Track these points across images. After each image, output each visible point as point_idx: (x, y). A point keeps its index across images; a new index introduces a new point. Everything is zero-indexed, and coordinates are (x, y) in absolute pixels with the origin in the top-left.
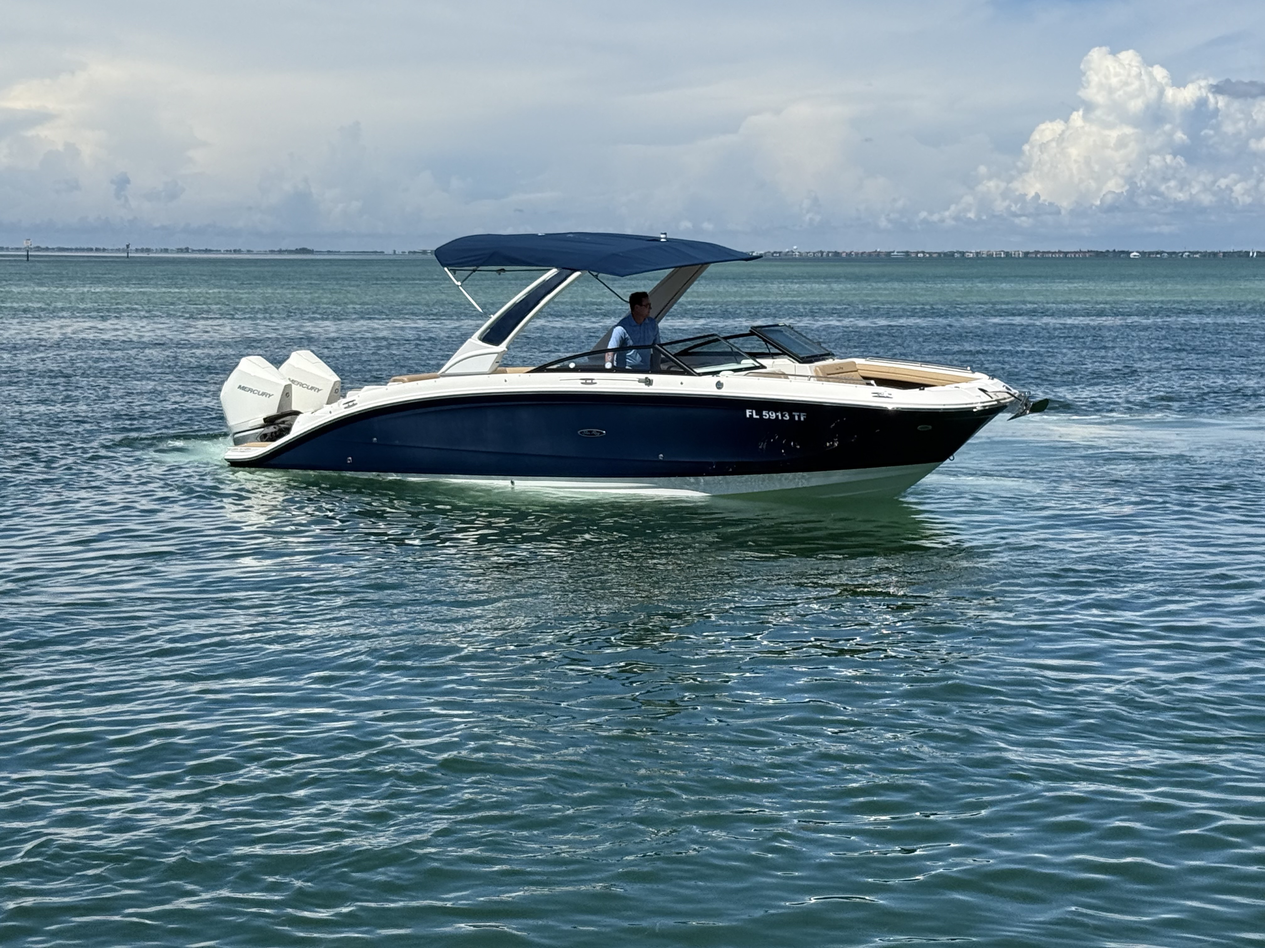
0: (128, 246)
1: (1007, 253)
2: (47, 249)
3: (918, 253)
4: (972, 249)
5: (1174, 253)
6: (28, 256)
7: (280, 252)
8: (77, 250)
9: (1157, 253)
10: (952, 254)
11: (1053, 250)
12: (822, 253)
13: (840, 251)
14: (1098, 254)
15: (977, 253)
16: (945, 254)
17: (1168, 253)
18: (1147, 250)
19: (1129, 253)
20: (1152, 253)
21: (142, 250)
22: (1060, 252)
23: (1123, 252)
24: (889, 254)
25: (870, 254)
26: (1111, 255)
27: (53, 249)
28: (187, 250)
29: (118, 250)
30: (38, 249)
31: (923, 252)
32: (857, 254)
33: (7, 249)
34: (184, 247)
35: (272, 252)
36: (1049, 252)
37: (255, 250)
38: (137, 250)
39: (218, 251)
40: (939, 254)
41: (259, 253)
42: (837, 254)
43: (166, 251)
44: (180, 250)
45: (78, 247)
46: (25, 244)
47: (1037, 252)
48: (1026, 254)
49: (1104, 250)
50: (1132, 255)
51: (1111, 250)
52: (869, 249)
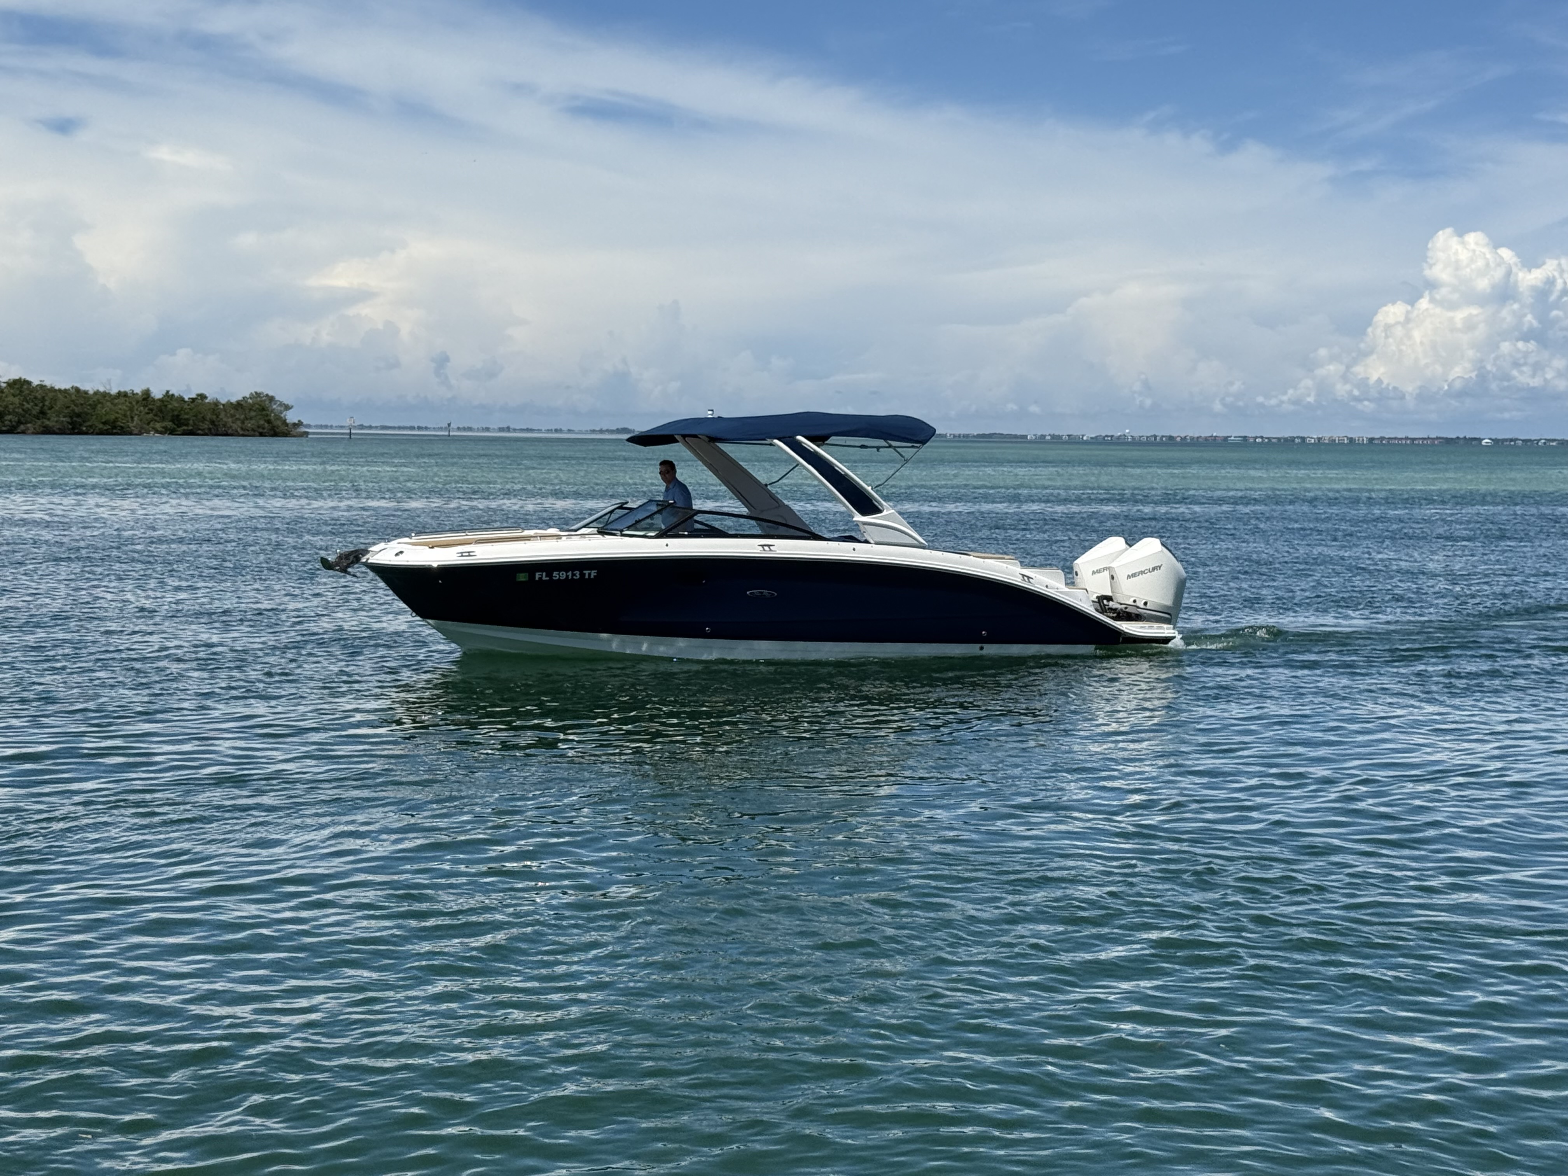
0: (449, 425)
1: (1351, 440)
2: (370, 427)
3: (1256, 438)
4: (1313, 434)
5: (1530, 440)
6: (350, 434)
7: (601, 431)
8: (400, 428)
9: (1511, 440)
10: (1293, 439)
11: (1399, 436)
12: (1155, 437)
13: (1174, 435)
14: (1448, 441)
15: (1319, 439)
16: (1286, 439)
17: (1523, 441)
18: (1500, 437)
19: (1480, 440)
20: (1506, 440)
21: (464, 429)
22: (1407, 438)
23: (1475, 439)
24: (1226, 438)
25: (1206, 439)
26: (1462, 442)
27: (376, 427)
28: (508, 429)
29: (441, 429)
30: (362, 427)
31: (1262, 437)
32: (1192, 438)
33: (331, 427)
34: (505, 426)
35: (593, 431)
36: (1395, 438)
37: (576, 429)
38: (459, 429)
39: (539, 431)
40: (1279, 439)
41: (580, 432)
42: (1171, 438)
43: (487, 429)
44: (501, 430)
45: (402, 424)
46: (348, 422)
47: (1382, 438)
48: (1371, 440)
49: (1454, 436)
50: (1484, 442)
51: (1461, 436)
52: (1206, 433)
